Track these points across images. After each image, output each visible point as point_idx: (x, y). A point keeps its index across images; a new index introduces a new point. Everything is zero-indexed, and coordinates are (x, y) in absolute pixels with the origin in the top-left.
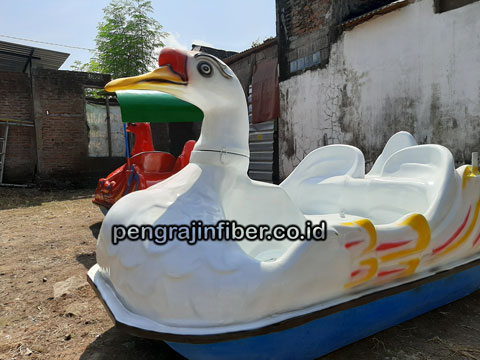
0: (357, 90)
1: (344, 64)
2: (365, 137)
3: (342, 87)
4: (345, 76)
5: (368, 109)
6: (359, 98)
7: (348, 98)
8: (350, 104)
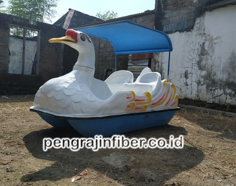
0: (212, 46)
1: (204, 30)
2: (215, 74)
3: (201, 44)
4: (204, 38)
5: (219, 58)
6: (213, 51)
7: (205, 50)
8: (206, 54)
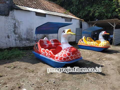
0: (19, 25)
1: (14, 17)
2: (22, 36)
3: (14, 23)
4: (15, 21)
5: (22, 30)
6: (20, 27)
7: (16, 26)
8: (17, 28)
